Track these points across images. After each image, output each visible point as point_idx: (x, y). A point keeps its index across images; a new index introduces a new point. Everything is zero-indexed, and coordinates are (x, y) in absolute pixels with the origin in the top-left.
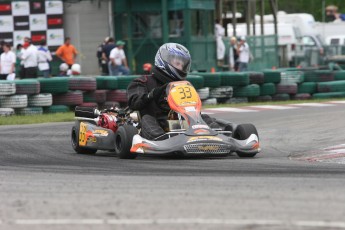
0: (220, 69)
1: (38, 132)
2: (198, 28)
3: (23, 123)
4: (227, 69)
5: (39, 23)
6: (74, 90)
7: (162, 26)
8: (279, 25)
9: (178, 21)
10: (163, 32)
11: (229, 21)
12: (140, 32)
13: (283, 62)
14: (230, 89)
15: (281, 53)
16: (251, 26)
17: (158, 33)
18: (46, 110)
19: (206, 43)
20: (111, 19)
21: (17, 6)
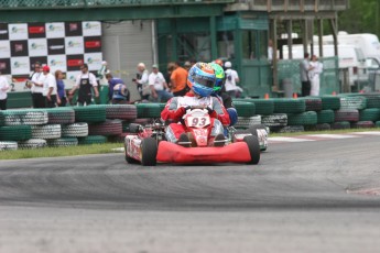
0: (274, 94)
1: (72, 165)
2: (250, 50)
3: (55, 156)
4: (282, 95)
5: (75, 46)
6: (113, 119)
7: (210, 49)
8: (339, 46)
9: (228, 43)
10: (211, 54)
11: (285, 42)
12: (186, 56)
13: (344, 87)
14: (285, 116)
15: (342, 78)
16: (309, 47)
18: (81, 140)
19: (259, 67)
20: (154, 41)
21: (50, 27)
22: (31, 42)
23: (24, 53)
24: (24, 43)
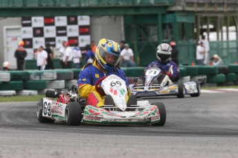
2: (183, 35)
5: (73, 31)
7: (158, 33)
9: (169, 31)
10: (158, 37)
11: (205, 30)
12: (142, 38)
14: (205, 77)
16: (220, 34)
17: (155, 38)
19: (188, 46)
20: (123, 29)
21: (58, 19)
22: (46, 28)
23: (41, 35)
24: (41, 29)
